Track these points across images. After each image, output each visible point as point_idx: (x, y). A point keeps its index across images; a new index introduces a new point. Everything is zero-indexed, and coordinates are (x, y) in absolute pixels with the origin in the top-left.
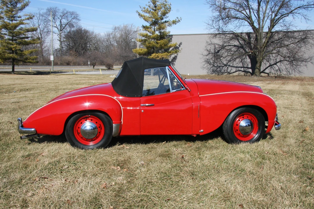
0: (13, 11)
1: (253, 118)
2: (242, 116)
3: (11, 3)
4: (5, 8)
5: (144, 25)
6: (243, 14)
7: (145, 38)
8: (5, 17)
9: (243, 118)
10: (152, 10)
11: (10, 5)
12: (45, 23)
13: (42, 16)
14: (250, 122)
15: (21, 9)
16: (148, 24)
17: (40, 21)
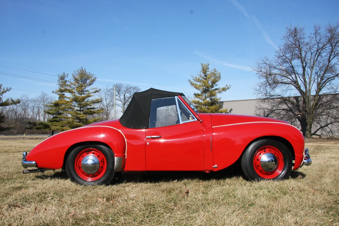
0: (83, 86)
1: (276, 151)
2: (264, 150)
3: (81, 80)
4: (77, 84)
5: (195, 93)
6: (289, 78)
7: (197, 105)
8: (76, 92)
9: (265, 151)
10: (202, 79)
11: (80, 82)
12: (111, 98)
13: (109, 91)
14: (273, 156)
15: (90, 84)
16: (199, 92)
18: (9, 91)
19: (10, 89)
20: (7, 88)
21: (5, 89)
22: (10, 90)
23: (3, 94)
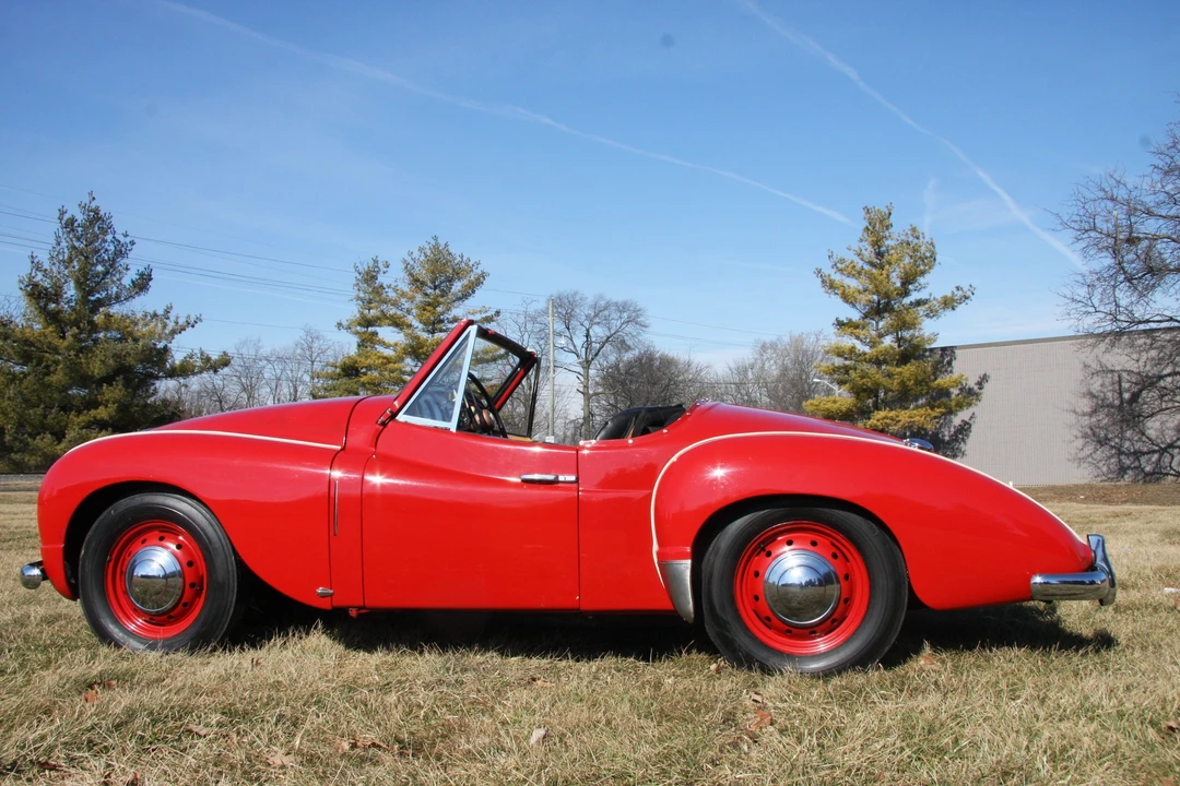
0: (439, 304)
3: (433, 282)
4: (419, 298)
8: (416, 323)
11: (430, 288)
12: (542, 342)
13: (534, 320)
15: (464, 296)
17: (526, 336)
18: (193, 326)
19: (198, 320)
20: (189, 316)
21: (182, 321)
22: (196, 325)
23: (176, 336)
